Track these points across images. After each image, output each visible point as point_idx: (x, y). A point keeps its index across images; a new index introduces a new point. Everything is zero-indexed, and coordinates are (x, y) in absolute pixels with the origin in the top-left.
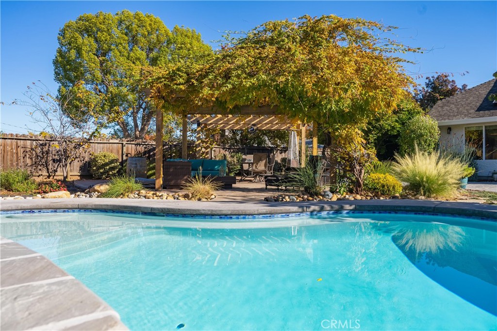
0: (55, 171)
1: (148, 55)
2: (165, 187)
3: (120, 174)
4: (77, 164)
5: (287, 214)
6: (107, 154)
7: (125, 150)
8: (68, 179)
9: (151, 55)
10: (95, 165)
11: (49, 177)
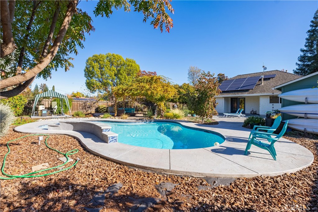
0: (88, 110)
1: (117, 69)
2: (118, 116)
3: (107, 112)
4: (94, 108)
5: (139, 122)
6: (103, 105)
7: (108, 104)
8: (92, 113)
9: (118, 69)
10: (99, 109)
11: (86, 112)
